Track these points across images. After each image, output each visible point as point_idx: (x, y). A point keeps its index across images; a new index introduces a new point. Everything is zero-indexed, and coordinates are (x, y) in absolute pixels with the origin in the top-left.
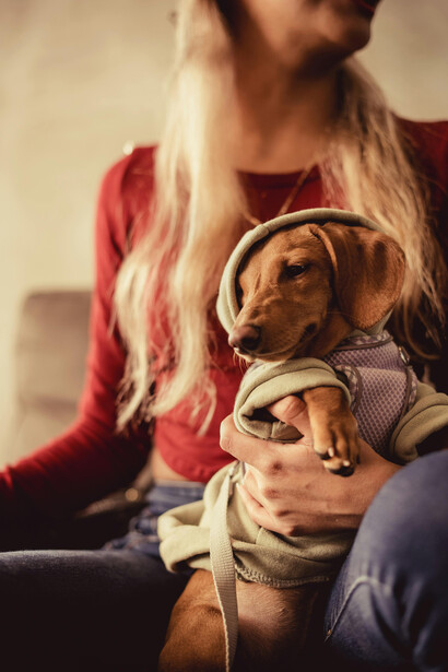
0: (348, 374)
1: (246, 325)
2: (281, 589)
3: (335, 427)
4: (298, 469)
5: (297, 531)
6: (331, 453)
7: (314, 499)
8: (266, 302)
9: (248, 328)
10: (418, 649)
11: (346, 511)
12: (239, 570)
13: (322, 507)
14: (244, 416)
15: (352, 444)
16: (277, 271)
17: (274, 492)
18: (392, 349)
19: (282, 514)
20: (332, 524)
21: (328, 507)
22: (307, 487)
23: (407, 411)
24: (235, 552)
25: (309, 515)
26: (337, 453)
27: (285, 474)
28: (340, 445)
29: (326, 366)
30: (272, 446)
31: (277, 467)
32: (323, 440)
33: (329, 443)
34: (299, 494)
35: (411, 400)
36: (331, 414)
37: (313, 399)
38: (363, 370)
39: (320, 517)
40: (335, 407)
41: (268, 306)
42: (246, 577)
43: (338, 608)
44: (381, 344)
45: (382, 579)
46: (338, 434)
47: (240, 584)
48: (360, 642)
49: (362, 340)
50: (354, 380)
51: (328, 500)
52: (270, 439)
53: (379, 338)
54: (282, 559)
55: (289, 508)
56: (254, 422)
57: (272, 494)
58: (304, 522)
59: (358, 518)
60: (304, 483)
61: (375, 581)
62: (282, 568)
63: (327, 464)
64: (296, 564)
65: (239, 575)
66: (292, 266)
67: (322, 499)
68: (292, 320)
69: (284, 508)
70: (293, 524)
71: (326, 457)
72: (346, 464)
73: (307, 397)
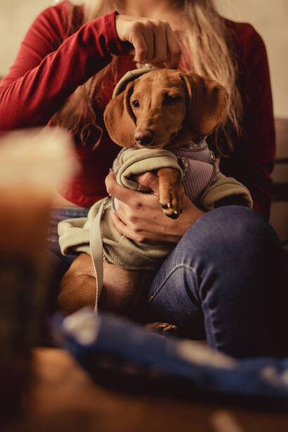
0: (184, 161)
1: (147, 130)
2: (128, 270)
3: (172, 193)
4: (151, 208)
5: (144, 241)
6: (169, 206)
7: (158, 224)
8: (156, 116)
9: (148, 132)
10: (206, 300)
11: (174, 233)
12: (107, 256)
13: (161, 230)
14: (125, 177)
15: (180, 202)
16: (161, 99)
17: (136, 218)
18: (207, 151)
19: (138, 231)
20: (165, 239)
21: (165, 230)
22: (155, 218)
23: (212, 185)
24: (105, 245)
25: (154, 233)
26: (171, 206)
27: (144, 210)
28: (174, 202)
29: (173, 155)
30: (137, 194)
31: (140, 205)
32: (165, 198)
33: (168, 200)
34: (150, 221)
35: (215, 179)
36: (171, 184)
37: (163, 175)
38: (191, 161)
39: (160, 235)
40: (174, 181)
41: (157, 119)
42: (110, 260)
43: (160, 283)
44: (202, 149)
45: (192, 265)
46: (173, 195)
47: (106, 264)
48: (170, 301)
49: (193, 147)
50: (186, 165)
51: (165, 226)
52: (136, 190)
53: (202, 146)
54: (132, 253)
55: (143, 228)
56: (130, 181)
57: (134, 219)
58: (150, 236)
59: (179, 237)
60: (153, 215)
61: (188, 266)
62: (131, 259)
63: (165, 211)
64: (139, 257)
65: (106, 259)
66: (170, 96)
67: (162, 225)
68: (167, 129)
69: (140, 228)
70: (143, 237)
71: (165, 207)
72: (176, 212)
73: (159, 173)
